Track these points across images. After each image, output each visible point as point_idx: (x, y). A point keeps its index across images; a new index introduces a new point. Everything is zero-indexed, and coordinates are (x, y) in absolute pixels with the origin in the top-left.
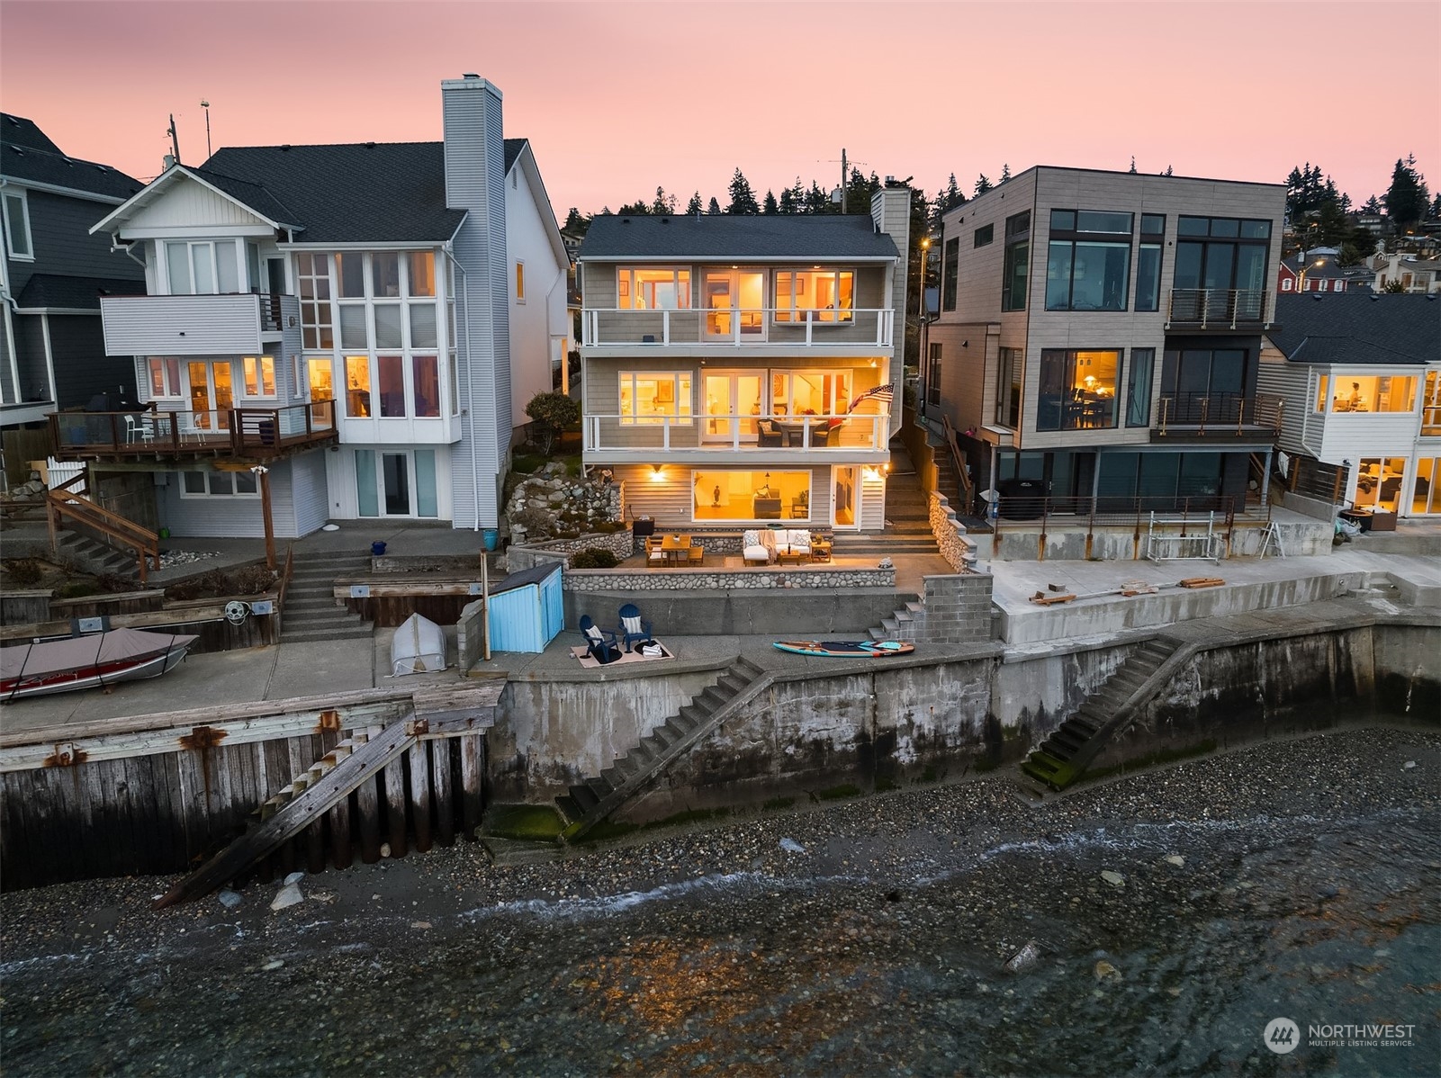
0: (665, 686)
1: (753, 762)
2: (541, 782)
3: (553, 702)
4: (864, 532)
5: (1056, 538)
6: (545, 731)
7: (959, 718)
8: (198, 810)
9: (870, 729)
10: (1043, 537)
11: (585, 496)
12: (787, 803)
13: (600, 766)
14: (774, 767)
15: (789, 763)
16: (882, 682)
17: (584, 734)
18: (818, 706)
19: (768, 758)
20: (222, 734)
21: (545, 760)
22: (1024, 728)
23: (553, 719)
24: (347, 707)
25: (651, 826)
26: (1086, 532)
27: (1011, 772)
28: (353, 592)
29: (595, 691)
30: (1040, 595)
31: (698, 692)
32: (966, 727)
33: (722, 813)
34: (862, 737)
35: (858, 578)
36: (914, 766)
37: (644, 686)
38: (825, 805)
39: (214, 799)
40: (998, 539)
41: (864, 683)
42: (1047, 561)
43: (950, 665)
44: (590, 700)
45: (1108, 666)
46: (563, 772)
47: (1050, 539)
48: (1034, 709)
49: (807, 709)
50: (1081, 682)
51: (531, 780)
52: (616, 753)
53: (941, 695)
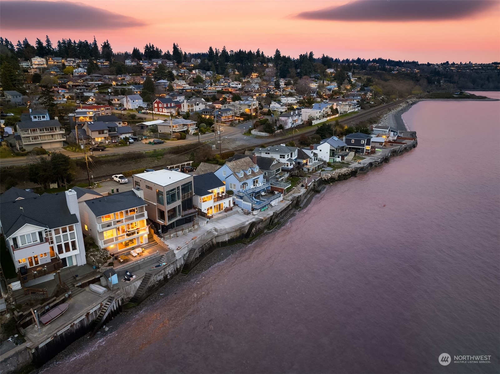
0: (139, 281)
1: (153, 286)
2: (126, 300)
3: (125, 289)
4: (145, 244)
5: (172, 235)
6: (125, 293)
8: (87, 324)
9: (165, 276)
10: (170, 236)
11: (103, 254)
12: (158, 290)
13: (133, 295)
14: (156, 286)
15: (157, 284)
16: (165, 269)
17: (130, 292)
18: (159, 276)
20: (90, 312)
21: (126, 297)
22: (180, 267)
23: (126, 291)
24: (103, 301)
25: (144, 300)
26: (176, 233)
27: (180, 273)
28: (78, 285)
29: (131, 285)
30: (178, 249)
31: (142, 280)
32: (174, 270)
33: (151, 294)
35: (154, 255)
36: (170, 278)
37: (136, 282)
38: (162, 288)
39: (89, 322)
40: (164, 238)
41: (163, 270)
42: (171, 239)
43: (171, 264)
44: (130, 287)
45: (187, 255)
46: (129, 298)
48: (181, 264)
50: (185, 258)
51: (124, 301)
52: (135, 292)
53: (171, 268)
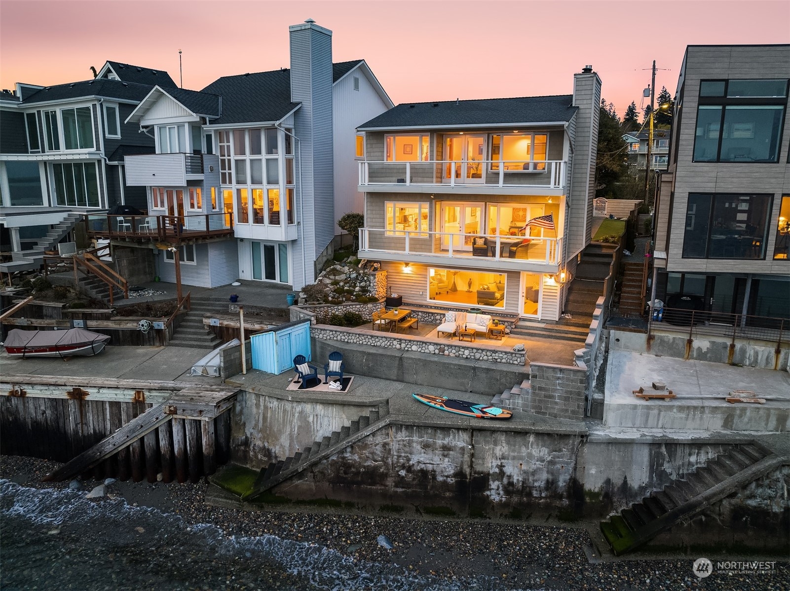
0: (333, 411)
1: (373, 476)
2: (256, 456)
3: (266, 407)
4: (542, 321)
5: (702, 343)
6: (260, 425)
7: (545, 476)
8: (78, 432)
9: (467, 470)
10: (690, 342)
11: (357, 278)
12: (398, 510)
13: (287, 454)
14: (390, 482)
15: (400, 482)
16: (478, 437)
17: (280, 432)
18: (426, 446)
19: (385, 476)
20: (87, 394)
21: (259, 443)
22: (607, 496)
23: (265, 419)
24: (150, 390)
25: (299, 503)
26: (729, 342)
27: (591, 528)
28: (212, 322)
29: (288, 406)
30: (641, 390)
31: (356, 418)
32: (551, 485)
33: (350, 505)
34: (460, 474)
35: (496, 356)
36: (502, 505)
37: (319, 408)
38: (427, 518)
39: (85, 428)
40: (650, 338)
41: (465, 436)
42: (692, 361)
43: (538, 434)
44: (285, 411)
45: (698, 459)
46: (268, 453)
47: (696, 343)
48: (617, 481)
49: (417, 447)
50: (667, 467)
51: (252, 453)
52: (298, 448)
53: (530, 456)
